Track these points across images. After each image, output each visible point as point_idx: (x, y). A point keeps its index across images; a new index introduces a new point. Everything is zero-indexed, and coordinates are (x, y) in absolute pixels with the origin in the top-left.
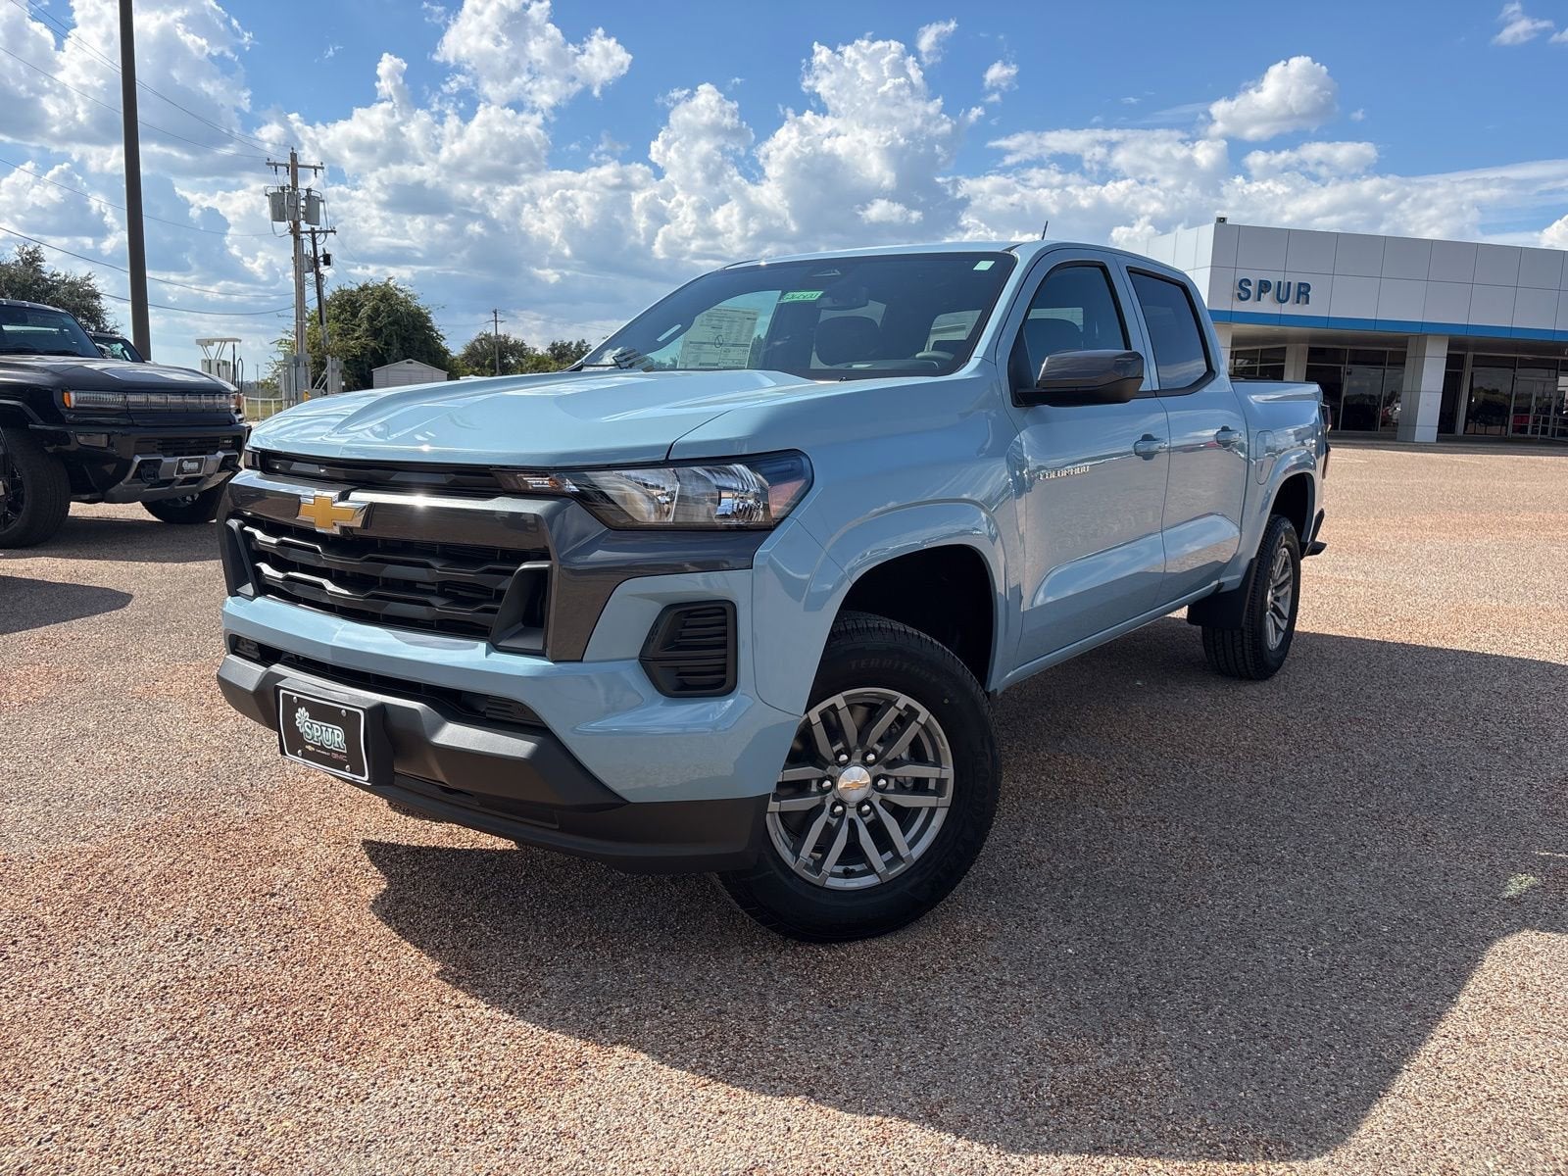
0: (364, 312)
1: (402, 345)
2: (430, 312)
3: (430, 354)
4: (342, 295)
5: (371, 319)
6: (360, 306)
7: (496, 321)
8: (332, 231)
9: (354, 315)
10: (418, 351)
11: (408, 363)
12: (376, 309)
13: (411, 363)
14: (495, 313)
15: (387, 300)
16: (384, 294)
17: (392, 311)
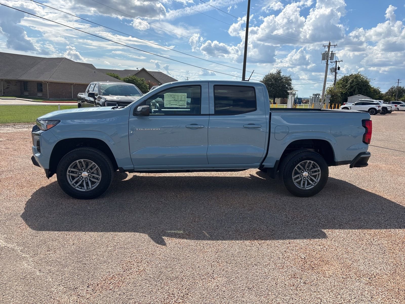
0: (349, 82)
1: (359, 91)
2: (370, 81)
3: (367, 93)
4: (344, 78)
5: (351, 83)
6: (349, 80)
7: (398, 82)
8: (341, 61)
9: (347, 83)
10: (363, 92)
11: (358, 95)
12: (353, 81)
13: (360, 95)
14: (399, 80)
15: (357, 78)
16: (356, 77)
17: (358, 81)
